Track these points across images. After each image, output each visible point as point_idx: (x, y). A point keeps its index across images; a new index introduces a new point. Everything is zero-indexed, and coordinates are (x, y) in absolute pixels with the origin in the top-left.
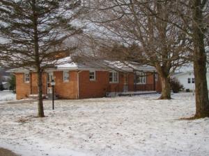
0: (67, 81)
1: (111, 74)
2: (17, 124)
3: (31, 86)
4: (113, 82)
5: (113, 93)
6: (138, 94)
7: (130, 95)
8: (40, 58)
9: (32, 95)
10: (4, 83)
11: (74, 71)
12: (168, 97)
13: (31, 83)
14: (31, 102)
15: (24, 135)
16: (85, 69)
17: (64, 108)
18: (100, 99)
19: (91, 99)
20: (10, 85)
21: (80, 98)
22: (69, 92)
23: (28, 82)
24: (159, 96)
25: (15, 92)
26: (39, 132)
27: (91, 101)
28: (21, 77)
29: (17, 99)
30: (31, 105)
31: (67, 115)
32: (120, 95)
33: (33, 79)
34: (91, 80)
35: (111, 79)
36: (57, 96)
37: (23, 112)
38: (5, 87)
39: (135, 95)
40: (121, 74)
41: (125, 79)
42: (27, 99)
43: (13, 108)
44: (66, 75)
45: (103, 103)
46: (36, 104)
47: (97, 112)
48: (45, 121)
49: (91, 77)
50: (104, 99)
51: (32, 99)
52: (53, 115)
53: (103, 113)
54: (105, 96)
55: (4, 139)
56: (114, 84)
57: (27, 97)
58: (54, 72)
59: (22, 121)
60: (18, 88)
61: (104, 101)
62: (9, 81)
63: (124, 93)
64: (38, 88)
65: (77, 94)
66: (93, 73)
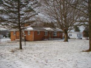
0: (29, 35)
1: (45, 32)
4: (46, 35)
5: (46, 39)
7: (52, 40)
8: (21, 25)
10: (7, 35)
13: (16, 35)
14: (16, 42)
15: (13, 60)
16: (36, 30)
17: (29, 45)
18: (42, 41)
19: (38, 41)
20: (9, 36)
21: (34, 41)
22: (30, 38)
23: (15, 35)
24: (63, 40)
25: (10, 38)
26: (21, 58)
28: (13, 33)
29: (11, 41)
30: (16, 43)
31: (31, 48)
32: (48, 40)
34: (38, 34)
35: (45, 34)
36: (26, 40)
37: (13, 47)
38: (7, 36)
40: (49, 32)
41: (50, 34)
43: (9, 45)
44: (29, 32)
45: (43, 43)
46: (18, 43)
47: (43, 47)
48: (23, 51)
49: (38, 33)
50: (43, 41)
51: (16, 41)
52: (25, 48)
53: (46, 47)
54: (43, 40)
55: (4, 62)
57: (15, 40)
58: (25, 31)
59: (13, 51)
60: (11, 37)
62: (8, 34)
63: (50, 39)
64: (20, 37)
65: (33, 39)
66: (39, 32)
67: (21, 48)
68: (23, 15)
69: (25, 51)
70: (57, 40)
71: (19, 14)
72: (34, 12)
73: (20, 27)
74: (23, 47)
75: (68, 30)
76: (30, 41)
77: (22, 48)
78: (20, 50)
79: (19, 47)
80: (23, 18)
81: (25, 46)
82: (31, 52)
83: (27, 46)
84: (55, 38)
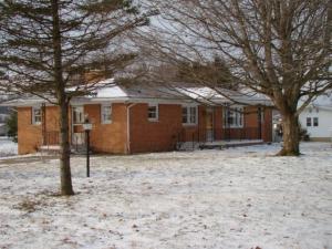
0: (109, 122)
1: (185, 111)
2: (18, 212)
3: (44, 131)
4: (189, 123)
5: (189, 144)
6: (234, 146)
7: (219, 148)
8: (65, 76)
9: (46, 147)
11: (122, 104)
12: (295, 152)
13: (44, 124)
14: (44, 159)
16: (141, 101)
17: (107, 172)
18: (169, 155)
19: (152, 155)
20: (8, 129)
21: (131, 154)
22: (113, 141)
23: (39, 123)
24: (277, 148)
25: (16, 141)
26: (65, 241)
27: (153, 159)
28: (27, 114)
29: (20, 152)
30: (46, 166)
31: (118, 190)
32: (202, 148)
33: (47, 118)
34: (151, 119)
35: (185, 120)
36: (92, 150)
37: (30, 183)
39: (228, 146)
40: (203, 108)
41: (208, 118)
42: (38, 154)
43: (12, 172)
44: (106, 111)
45: (178, 164)
46: (55, 165)
47: (176, 184)
48: (76, 205)
49: (150, 116)
50: (174, 154)
51: (46, 154)
52: (90, 191)
53: (190, 185)
56: (190, 128)
57: (37, 150)
58: (85, 106)
59: (28, 207)
60: (20, 134)
61: (178, 159)
62: (7, 121)
63: (207, 144)
64: (60, 134)
65: (127, 145)
66: (153, 109)
67: (67, 189)
68: (74, 25)
69: (86, 203)
70: (243, 149)
71: (57, 22)
72: (129, 11)
73: (61, 84)
74: (76, 183)
75: (299, 96)
76: (112, 154)
77: (75, 189)
78: (64, 199)
79: (56, 182)
80: (75, 42)
81: (85, 181)
82: (116, 209)
83: (96, 180)
84: (236, 138)
